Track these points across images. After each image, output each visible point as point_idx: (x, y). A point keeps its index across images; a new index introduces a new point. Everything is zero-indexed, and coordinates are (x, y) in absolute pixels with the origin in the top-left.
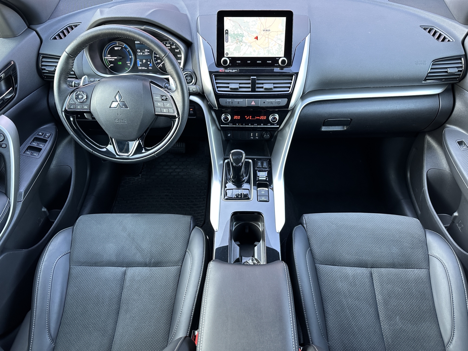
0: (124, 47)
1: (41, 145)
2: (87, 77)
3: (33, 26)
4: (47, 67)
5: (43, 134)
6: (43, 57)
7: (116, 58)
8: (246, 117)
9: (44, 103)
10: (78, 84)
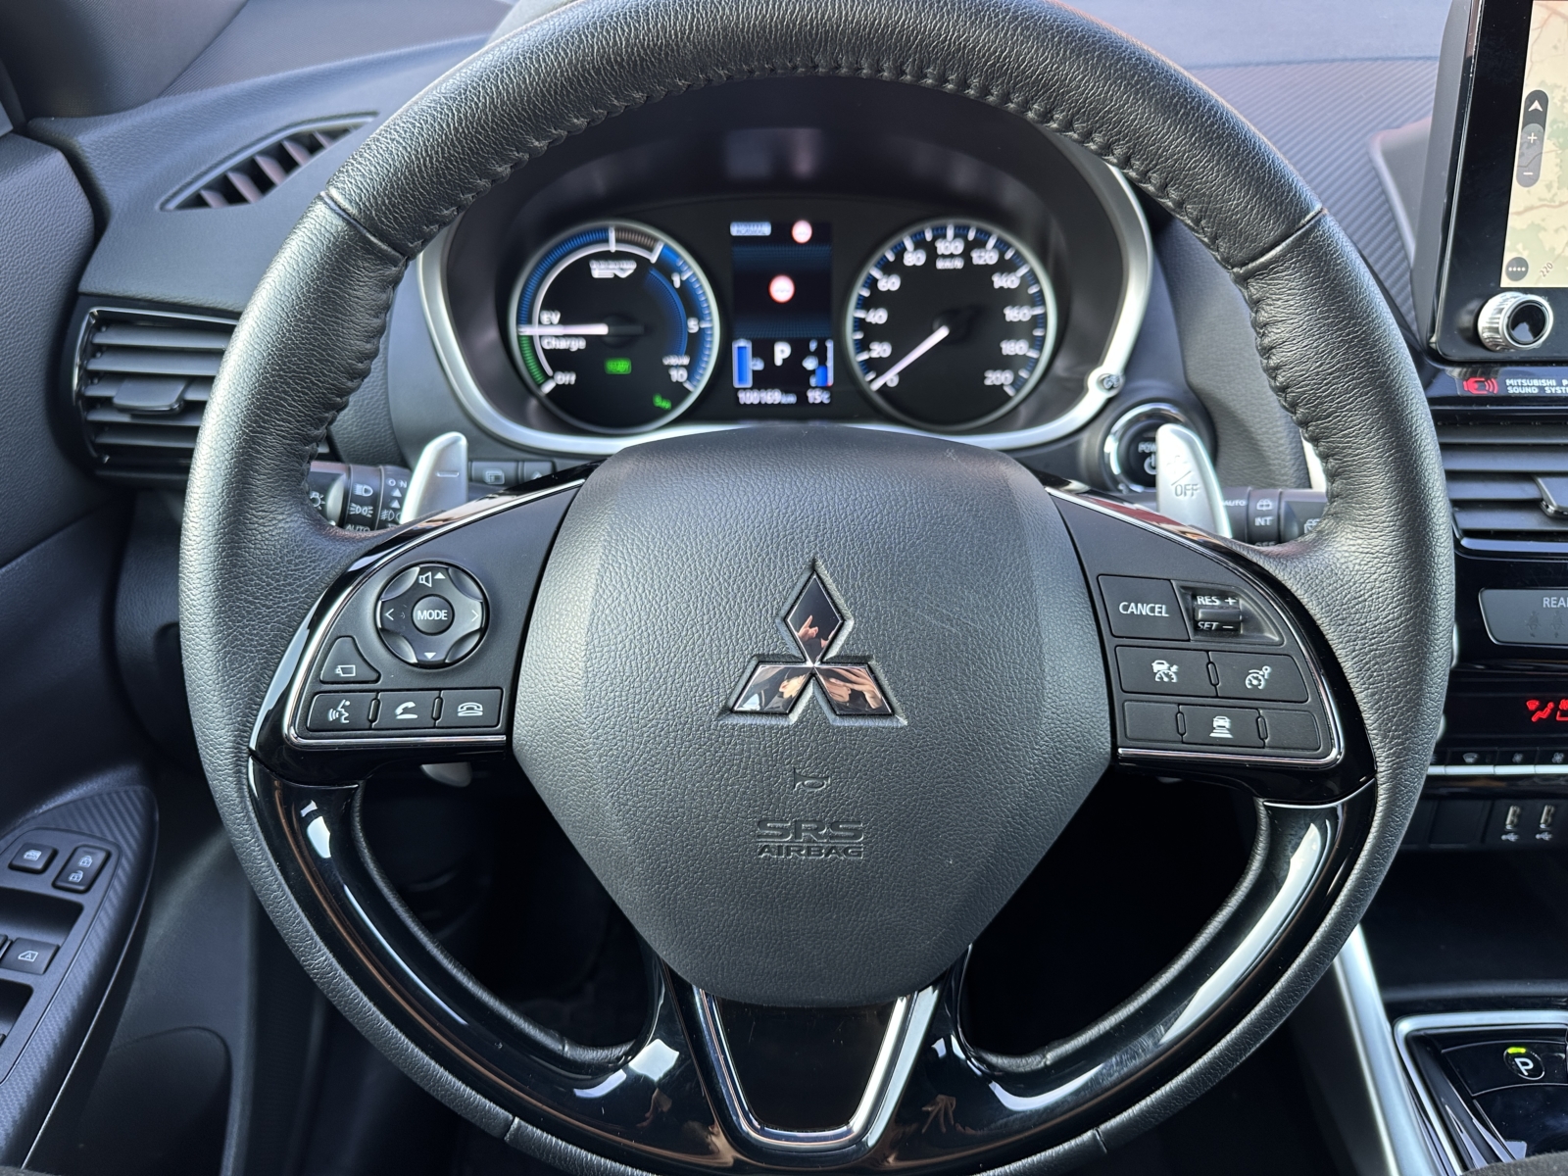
0: (653, 259)
1: (29, 956)
2: (463, 442)
3: (53, 126)
4: (128, 386)
5: (54, 854)
6: (106, 321)
7: (601, 329)
8: (1532, 705)
9: (81, 637)
10: (373, 501)
